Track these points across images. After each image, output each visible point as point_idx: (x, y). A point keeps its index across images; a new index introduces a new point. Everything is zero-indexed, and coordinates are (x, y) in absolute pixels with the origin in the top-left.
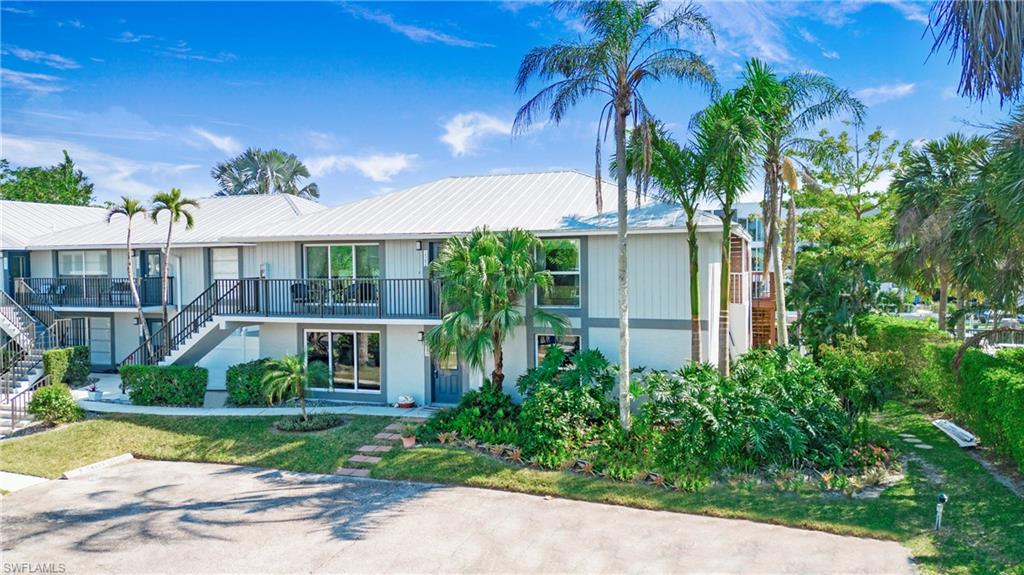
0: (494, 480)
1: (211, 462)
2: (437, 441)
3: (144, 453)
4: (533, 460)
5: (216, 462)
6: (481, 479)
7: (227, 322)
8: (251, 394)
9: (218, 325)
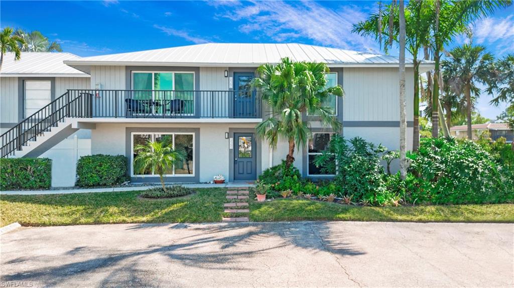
0: (348, 215)
1: (104, 223)
2: (281, 196)
3: (32, 222)
4: (365, 201)
5: (109, 223)
6: (341, 216)
7: (79, 122)
8: (101, 178)
9: (71, 125)
